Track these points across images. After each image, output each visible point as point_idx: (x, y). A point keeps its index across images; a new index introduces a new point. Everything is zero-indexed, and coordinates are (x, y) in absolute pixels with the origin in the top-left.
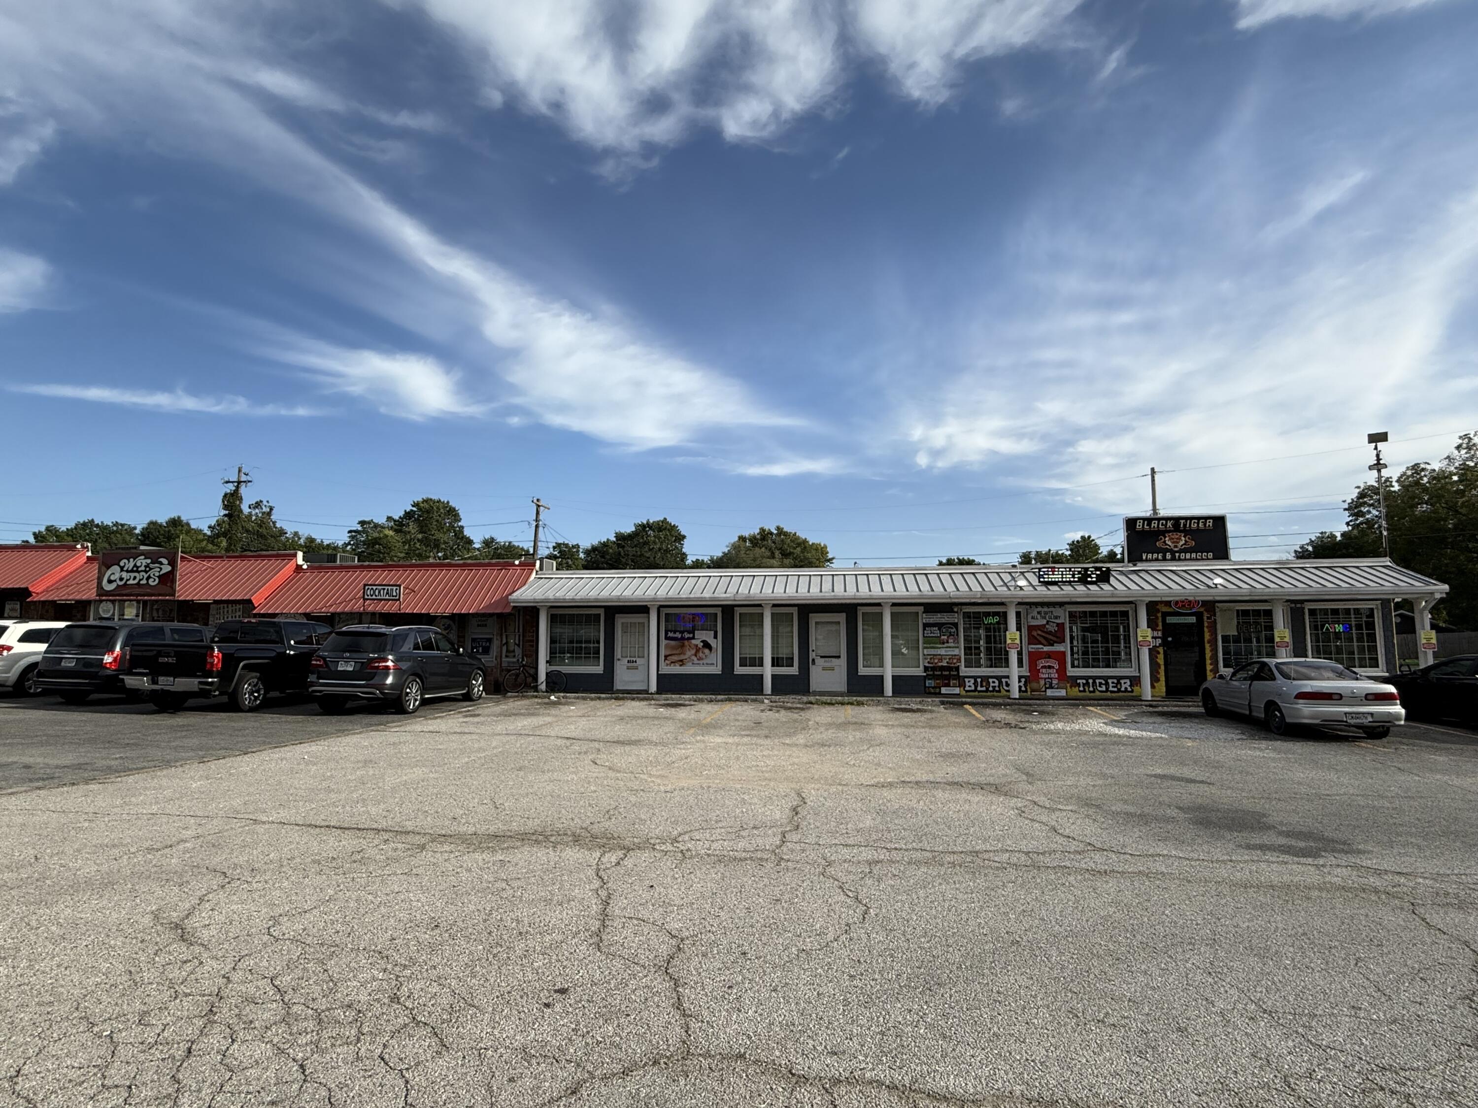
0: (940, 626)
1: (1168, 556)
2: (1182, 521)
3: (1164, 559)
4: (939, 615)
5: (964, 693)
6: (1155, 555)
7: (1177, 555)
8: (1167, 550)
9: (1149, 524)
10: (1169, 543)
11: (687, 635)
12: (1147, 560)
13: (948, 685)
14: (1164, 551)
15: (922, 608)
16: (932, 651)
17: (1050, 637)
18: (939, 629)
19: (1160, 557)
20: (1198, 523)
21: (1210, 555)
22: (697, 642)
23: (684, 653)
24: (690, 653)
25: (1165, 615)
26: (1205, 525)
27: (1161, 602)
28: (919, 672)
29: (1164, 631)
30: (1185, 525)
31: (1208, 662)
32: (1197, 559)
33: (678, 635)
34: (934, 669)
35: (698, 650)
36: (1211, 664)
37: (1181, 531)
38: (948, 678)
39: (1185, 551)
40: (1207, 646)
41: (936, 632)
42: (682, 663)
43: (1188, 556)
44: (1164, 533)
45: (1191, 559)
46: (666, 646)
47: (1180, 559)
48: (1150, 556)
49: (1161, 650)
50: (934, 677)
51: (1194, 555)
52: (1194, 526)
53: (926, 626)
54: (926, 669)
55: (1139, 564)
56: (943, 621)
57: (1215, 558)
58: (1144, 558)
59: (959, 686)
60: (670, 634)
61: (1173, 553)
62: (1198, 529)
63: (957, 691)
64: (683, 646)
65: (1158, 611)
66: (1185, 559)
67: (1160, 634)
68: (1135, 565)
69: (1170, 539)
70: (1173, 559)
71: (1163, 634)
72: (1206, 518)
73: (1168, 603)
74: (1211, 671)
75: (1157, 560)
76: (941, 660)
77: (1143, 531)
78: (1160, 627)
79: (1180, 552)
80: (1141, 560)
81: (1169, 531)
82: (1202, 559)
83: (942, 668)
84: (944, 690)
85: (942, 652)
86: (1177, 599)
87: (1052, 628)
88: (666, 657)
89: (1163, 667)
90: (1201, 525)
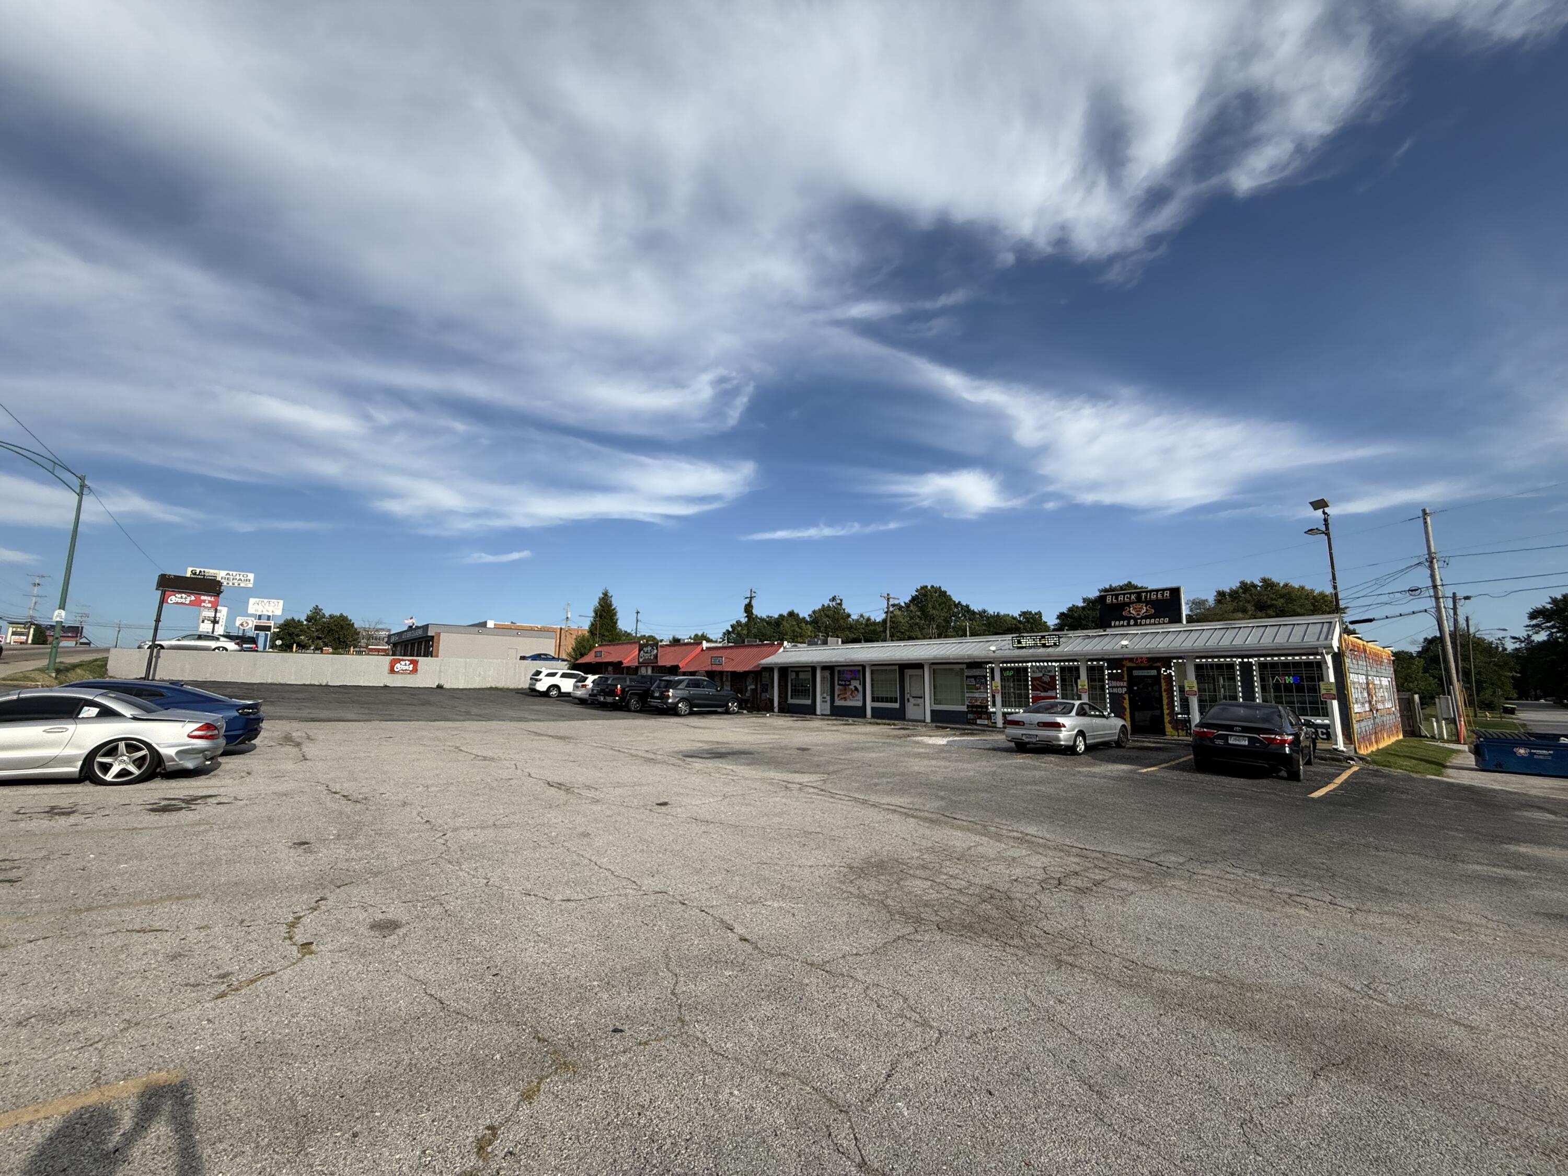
0: (975, 677)
1: (1132, 622)
2: (1144, 594)
3: (1129, 625)
4: (974, 670)
5: (990, 724)
6: (1121, 623)
7: (1139, 621)
8: (1130, 618)
9: (1117, 599)
10: (1133, 612)
11: (847, 683)
12: (1115, 627)
13: (980, 718)
14: (1128, 619)
15: (964, 666)
16: (971, 695)
17: (1045, 686)
18: (975, 679)
19: (1125, 624)
20: (1157, 595)
21: (1167, 620)
22: (852, 687)
23: (846, 694)
24: (849, 693)
25: (1130, 670)
26: (1163, 595)
27: (1126, 659)
28: (964, 708)
29: (1129, 682)
30: (1146, 597)
31: (1165, 707)
32: (1155, 624)
33: (843, 683)
34: (972, 707)
35: (852, 692)
36: (1168, 709)
37: (1143, 602)
38: (981, 713)
39: (1145, 617)
40: (1164, 694)
41: (973, 681)
42: (845, 699)
43: (1148, 621)
44: (1128, 604)
45: (1150, 624)
46: (839, 689)
47: (1141, 625)
48: (1117, 623)
49: (1126, 696)
50: (972, 712)
51: (1153, 621)
52: (1153, 597)
53: (967, 677)
54: (968, 707)
55: (1108, 630)
56: (977, 674)
57: (1170, 622)
58: (1113, 624)
59: (988, 719)
60: (840, 682)
61: (1135, 619)
62: (1157, 600)
63: (986, 722)
64: (845, 689)
65: (1123, 666)
66: (1146, 624)
67: (1125, 684)
68: (1105, 631)
69: (1134, 609)
70: (1136, 624)
71: (1128, 684)
72: (1164, 590)
73: (1131, 660)
74: (1168, 714)
75: (1123, 626)
76: (976, 701)
77: (1112, 604)
78: (1126, 679)
79: (1142, 618)
80: (1110, 626)
81: (1133, 603)
82: (1159, 624)
83: (977, 707)
84: (979, 721)
85: (977, 695)
86: (1137, 656)
87: (1047, 679)
88: (838, 695)
89: (1128, 710)
90: (1160, 596)
